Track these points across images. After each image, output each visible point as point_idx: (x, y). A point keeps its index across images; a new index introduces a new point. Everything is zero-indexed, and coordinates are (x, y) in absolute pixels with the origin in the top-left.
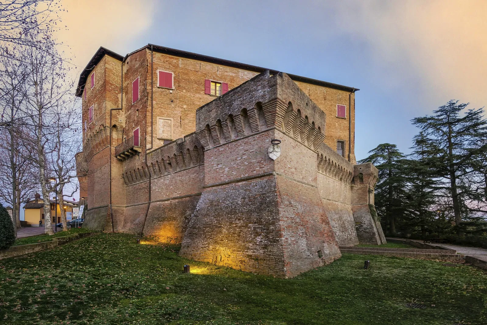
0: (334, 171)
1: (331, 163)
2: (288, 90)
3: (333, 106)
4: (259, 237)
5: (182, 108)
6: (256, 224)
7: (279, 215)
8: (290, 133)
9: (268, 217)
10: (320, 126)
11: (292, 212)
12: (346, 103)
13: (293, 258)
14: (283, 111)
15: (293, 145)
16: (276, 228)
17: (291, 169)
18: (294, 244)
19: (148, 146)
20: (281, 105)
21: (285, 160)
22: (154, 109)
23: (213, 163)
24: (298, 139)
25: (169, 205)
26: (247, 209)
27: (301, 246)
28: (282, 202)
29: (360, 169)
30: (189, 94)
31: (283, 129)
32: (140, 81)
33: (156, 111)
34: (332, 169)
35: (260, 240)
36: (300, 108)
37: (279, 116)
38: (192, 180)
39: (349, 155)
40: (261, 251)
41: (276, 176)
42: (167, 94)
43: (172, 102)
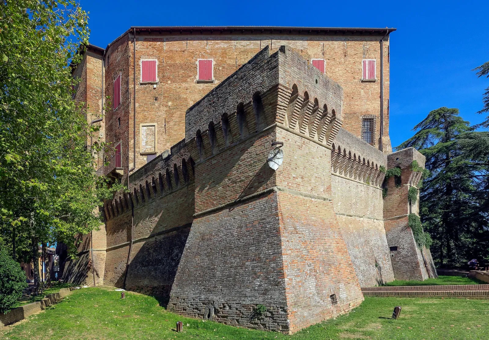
0: (357, 169)
1: (353, 158)
2: (293, 68)
3: (356, 64)
4: (258, 279)
5: (166, 106)
6: (255, 262)
7: (281, 248)
8: (294, 128)
9: (268, 250)
10: (334, 108)
11: (298, 241)
12: (376, 56)
13: (298, 306)
14: (286, 100)
15: (299, 144)
16: (278, 265)
17: (297, 180)
18: (300, 287)
19: (131, 166)
20: (283, 92)
21: (289, 168)
22: (136, 114)
23: (204, 182)
24: (306, 134)
25: (154, 243)
26: (243, 242)
27: (309, 289)
28: (284, 228)
29: (397, 159)
30: (174, 86)
31: (286, 125)
32: (122, 78)
33: (139, 116)
34: (355, 166)
35: (258, 283)
36: (307, 90)
37: (282, 108)
38: (179, 206)
39: (380, 138)
40: (261, 299)
41: (278, 192)
42: (151, 91)
43: (156, 100)
